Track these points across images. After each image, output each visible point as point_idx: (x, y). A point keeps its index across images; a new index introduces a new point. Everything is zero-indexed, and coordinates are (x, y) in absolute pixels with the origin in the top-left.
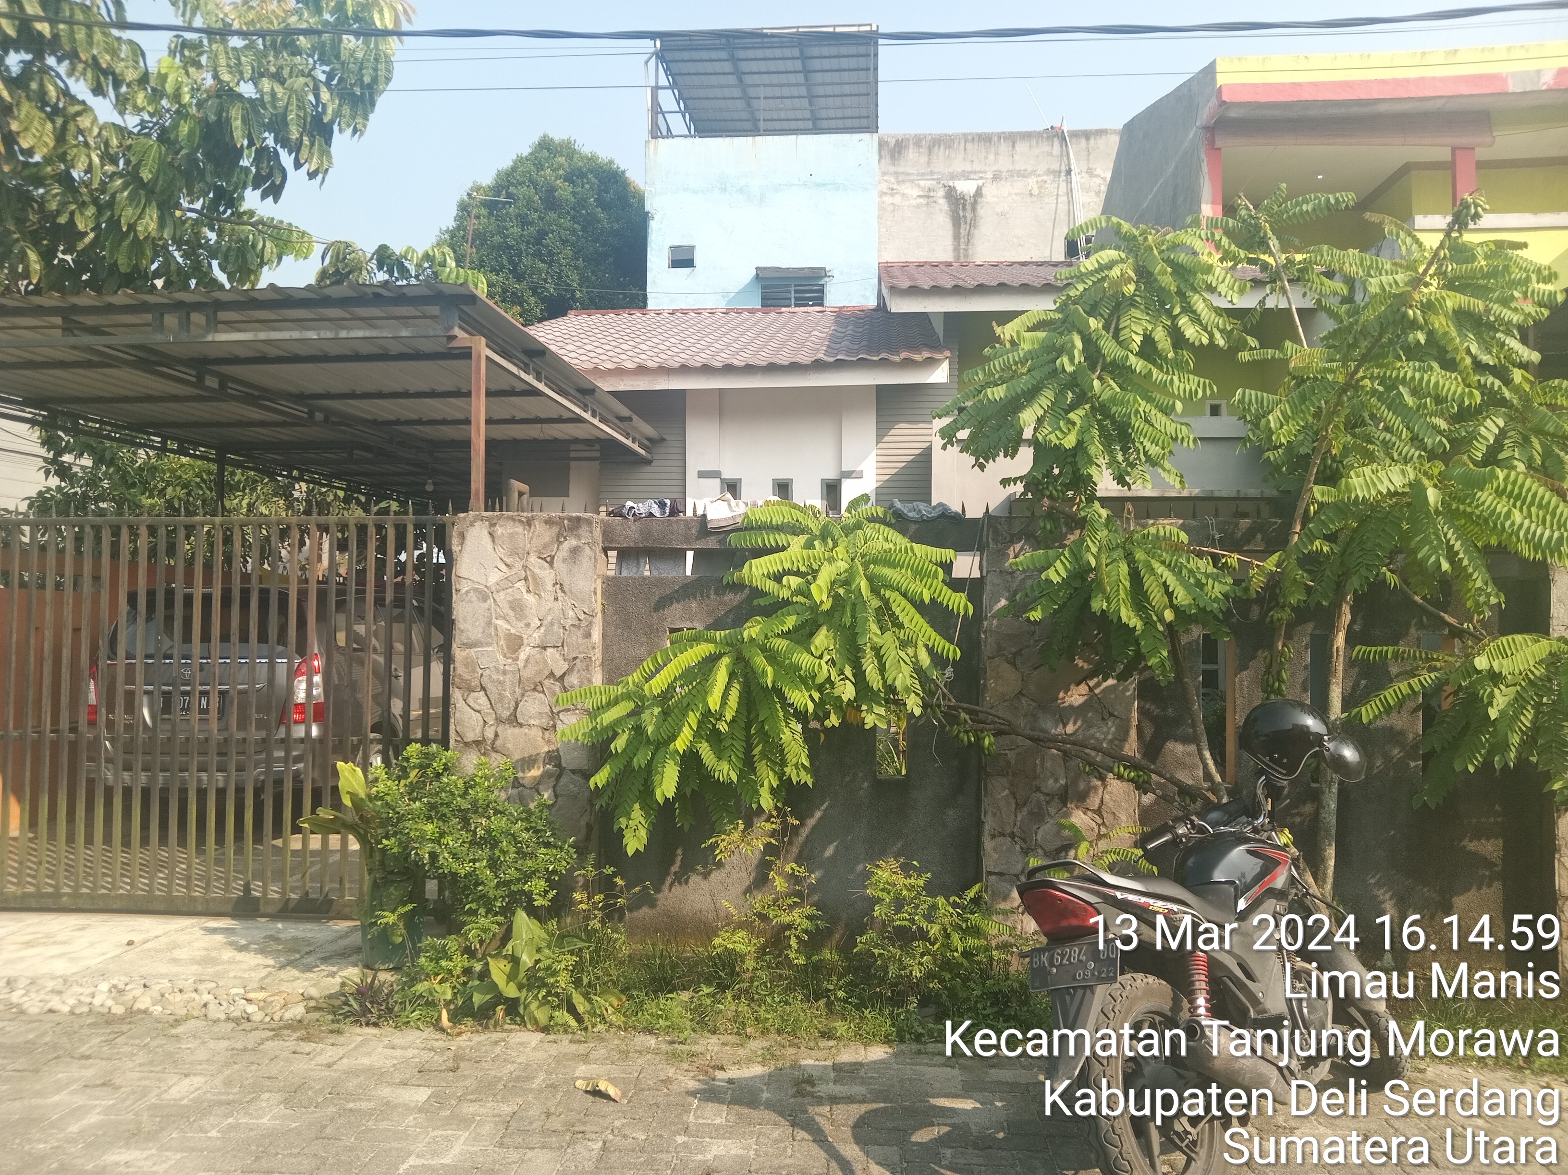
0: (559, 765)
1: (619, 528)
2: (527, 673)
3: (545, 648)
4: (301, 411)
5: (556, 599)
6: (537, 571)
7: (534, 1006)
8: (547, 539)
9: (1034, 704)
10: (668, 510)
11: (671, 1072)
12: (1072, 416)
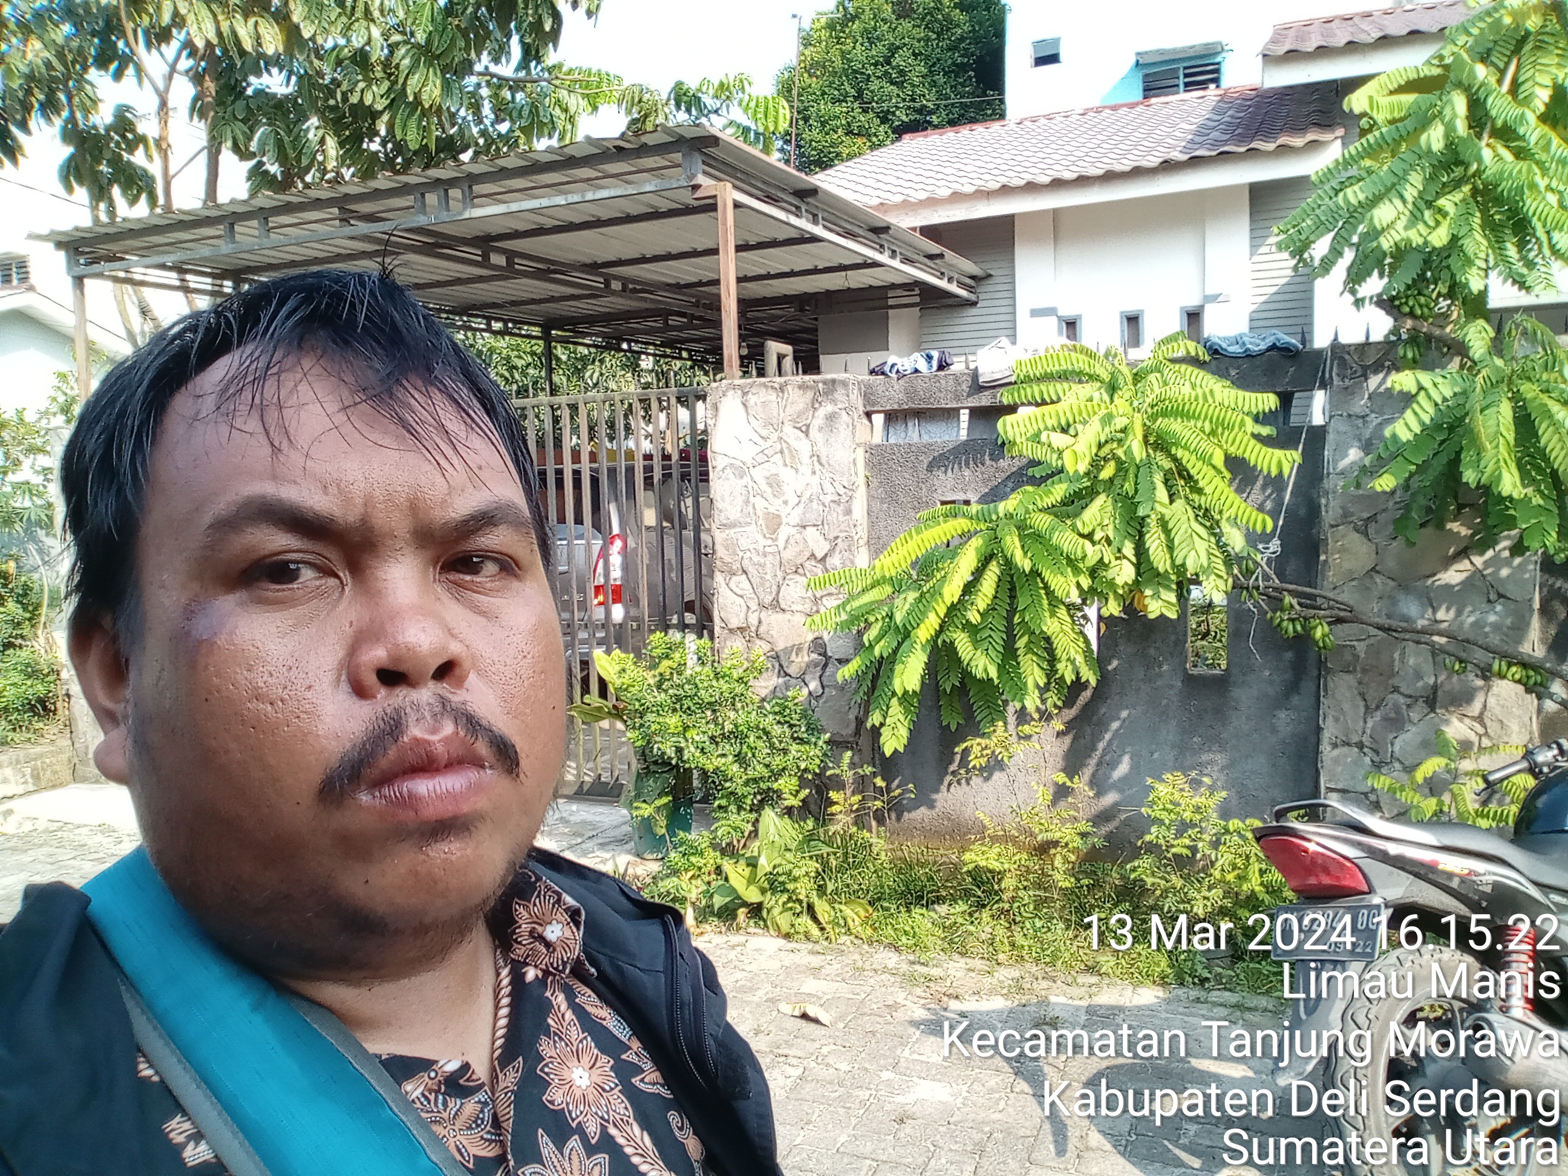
0: (824, 654)
1: (881, 389)
2: (787, 555)
3: (804, 527)
4: (597, 282)
5: (814, 473)
6: (791, 441)
7: (776, 911)
8: (801, 406)
9: (1392, 583)
10: (935, 364)
11: (901, 996)
12: (1442, 202)
